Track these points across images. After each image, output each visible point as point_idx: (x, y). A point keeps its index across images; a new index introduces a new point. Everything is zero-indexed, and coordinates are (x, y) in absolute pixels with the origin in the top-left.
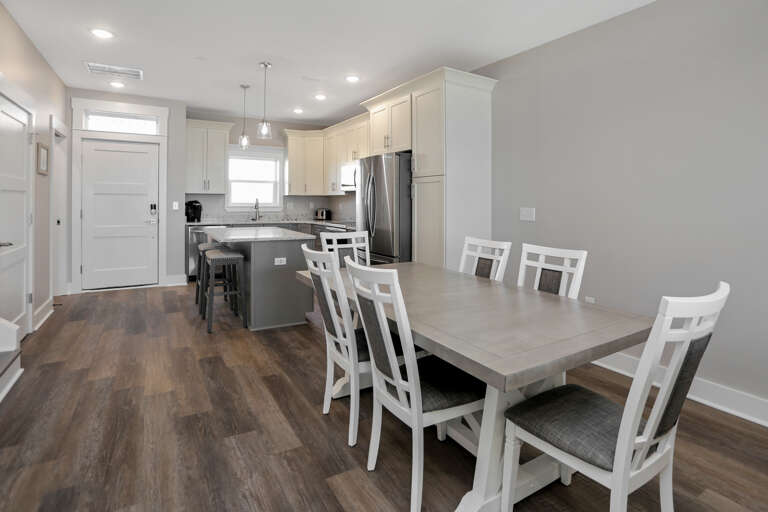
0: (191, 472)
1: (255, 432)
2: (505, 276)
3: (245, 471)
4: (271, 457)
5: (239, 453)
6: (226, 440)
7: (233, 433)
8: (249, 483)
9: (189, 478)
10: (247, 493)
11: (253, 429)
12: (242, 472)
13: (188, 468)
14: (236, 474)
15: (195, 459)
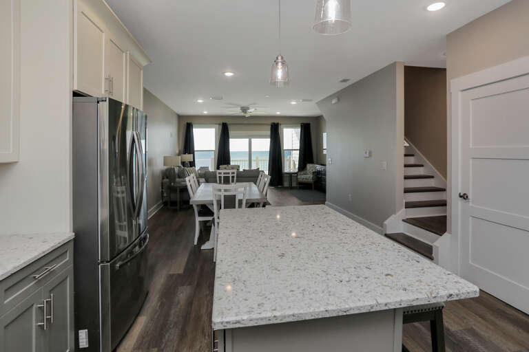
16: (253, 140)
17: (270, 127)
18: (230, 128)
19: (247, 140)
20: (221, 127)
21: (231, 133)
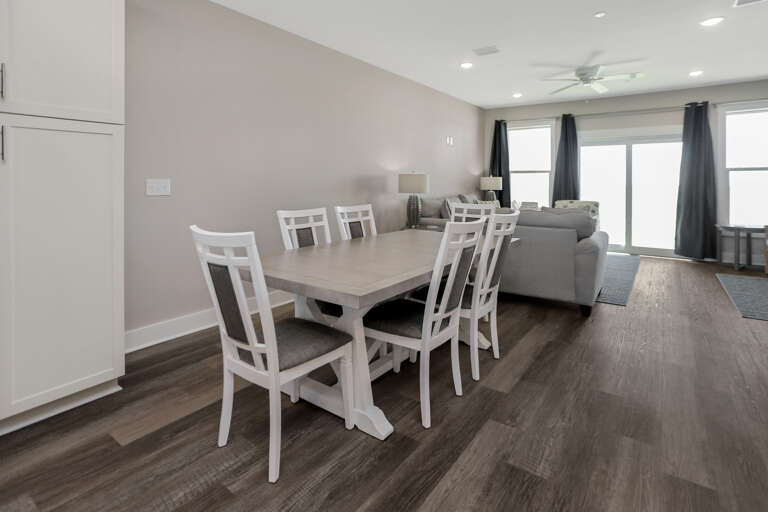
0: (604, 467)
1: (511, 462)
2: (332, 239)
3: (555, 435)
4: (524, 429)
5: (547, 452)
6: (547, 475)
7: (532, 477)
8: (558, 425)
9: (608, 462)
10: (566, 420)
11: (508, 466)
12: (558, 435)
13: (604, 472)
14: (564, 437)
15: (593, 478)
16: (636, 148)
17: (681, 115)
18: (580, 124)
19: (623, 148)
20: (560, 123)
21: (582, 134)
